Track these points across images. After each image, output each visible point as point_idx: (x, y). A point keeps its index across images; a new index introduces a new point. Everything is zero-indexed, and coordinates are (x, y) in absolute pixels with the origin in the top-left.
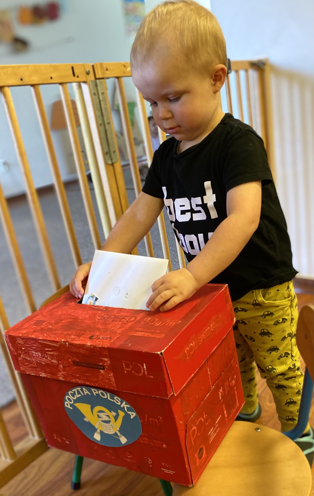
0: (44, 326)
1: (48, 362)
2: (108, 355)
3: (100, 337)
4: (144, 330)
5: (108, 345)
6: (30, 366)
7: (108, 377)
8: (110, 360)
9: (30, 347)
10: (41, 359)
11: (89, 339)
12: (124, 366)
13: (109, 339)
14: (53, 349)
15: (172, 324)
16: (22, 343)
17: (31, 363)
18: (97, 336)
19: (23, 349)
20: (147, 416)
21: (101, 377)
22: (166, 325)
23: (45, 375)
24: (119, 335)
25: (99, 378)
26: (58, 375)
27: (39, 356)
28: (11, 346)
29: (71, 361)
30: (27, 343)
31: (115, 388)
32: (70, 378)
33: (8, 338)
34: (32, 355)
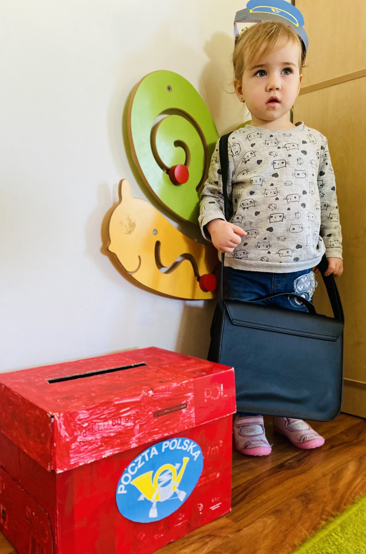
1: (120, 430)
2: (193, 389)
7: (189, 415)
9: (97, 419)
10: (111, 429)
12: (205, 395)
16: (87, 416)
17: (94, 443)
19: (86, 425)
20: (209, 448)
21: (181, 418)
23: (110, 452)
25: (179, 420)
26: (131, 443)
27: (109, 426)
28: (64, 430)
29: (152, 414)
30: (95, 413)
31: (193, 425)
32: (146, 438)
33: (62, 418)
34: (98, 428)
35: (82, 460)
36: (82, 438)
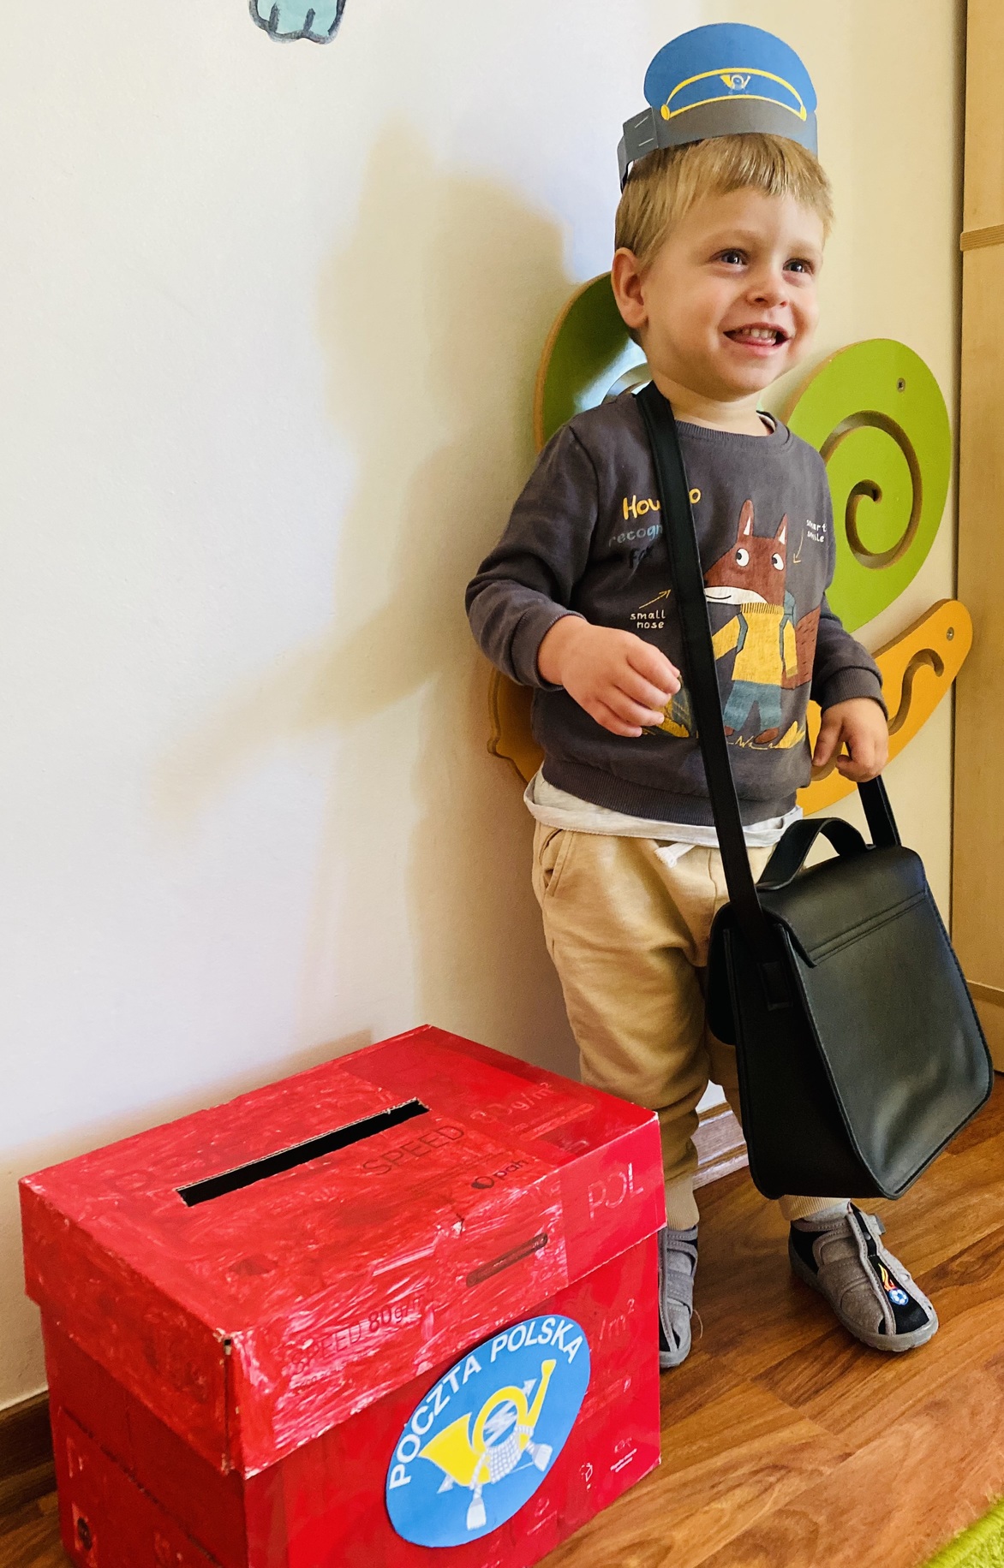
1: (389, 1336)
2: (560, 1193)
6: (321, 1400)
7: (552, 1261)
8: (561, 1206)
9: (334, 1322)
10: (367, 1340)
12: (591, 1200)
14: (412, 1275)
16: (311, 1322)
17: (330, 1383)
19: (309, 1343)
20: (604, 1322)
21: (534, 1274)
23: (368, 1396)
25: (531, 1280)
26: (416, 1362)
27: (362, 1334)
28: (256, 1369)
29: (462, 1280)
30: (327, 1312)
31: (565, 1283)
32: (452, 1341)
33: (250, 1342)
34: (337, 1345)
35: (303, 1432)
36: (301, 1377)
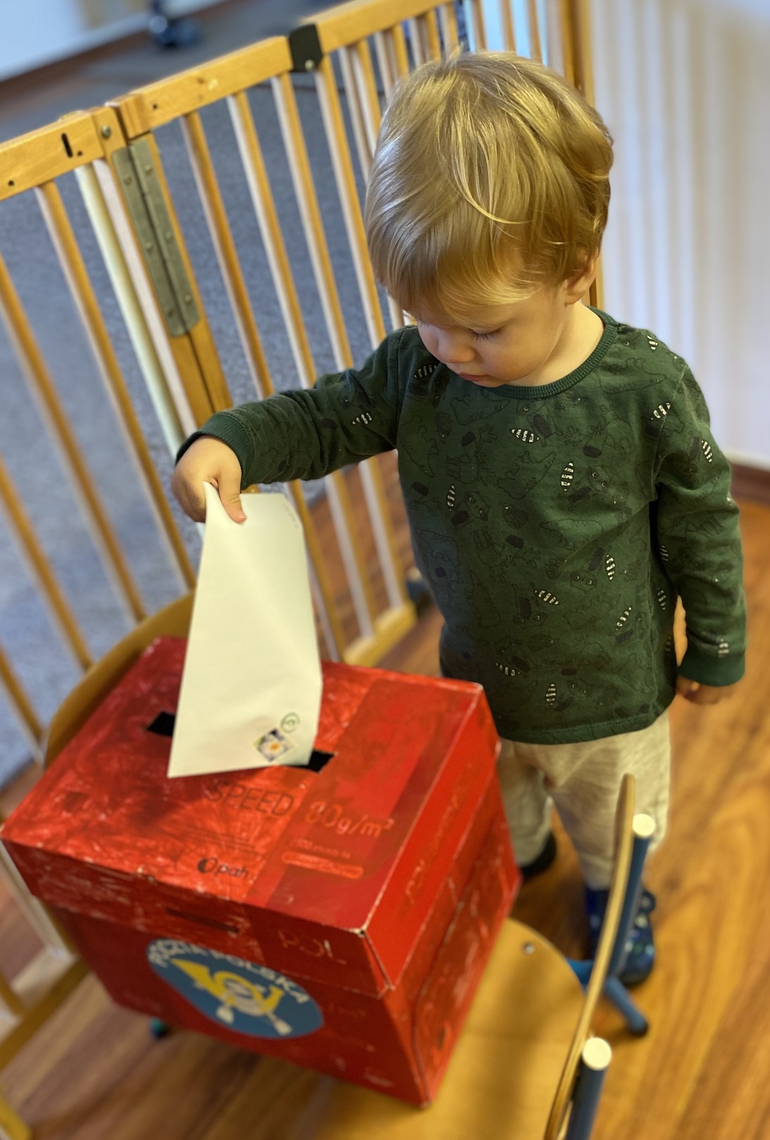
0: (86, 816)
1: (107, 898)
2: (245, 914)
3: (221, 867)
4: (316, 848)
5: (244, 896)
6: (67, 896)
8: (248, 922)
11: (197, 872)
13: (243, 875)
14: (117, 882)
15: (375, 830)
17: (69, 893)
18: (213, 861)
20: (332, 1004)
22: (363, 831)
24: (264, 862)
